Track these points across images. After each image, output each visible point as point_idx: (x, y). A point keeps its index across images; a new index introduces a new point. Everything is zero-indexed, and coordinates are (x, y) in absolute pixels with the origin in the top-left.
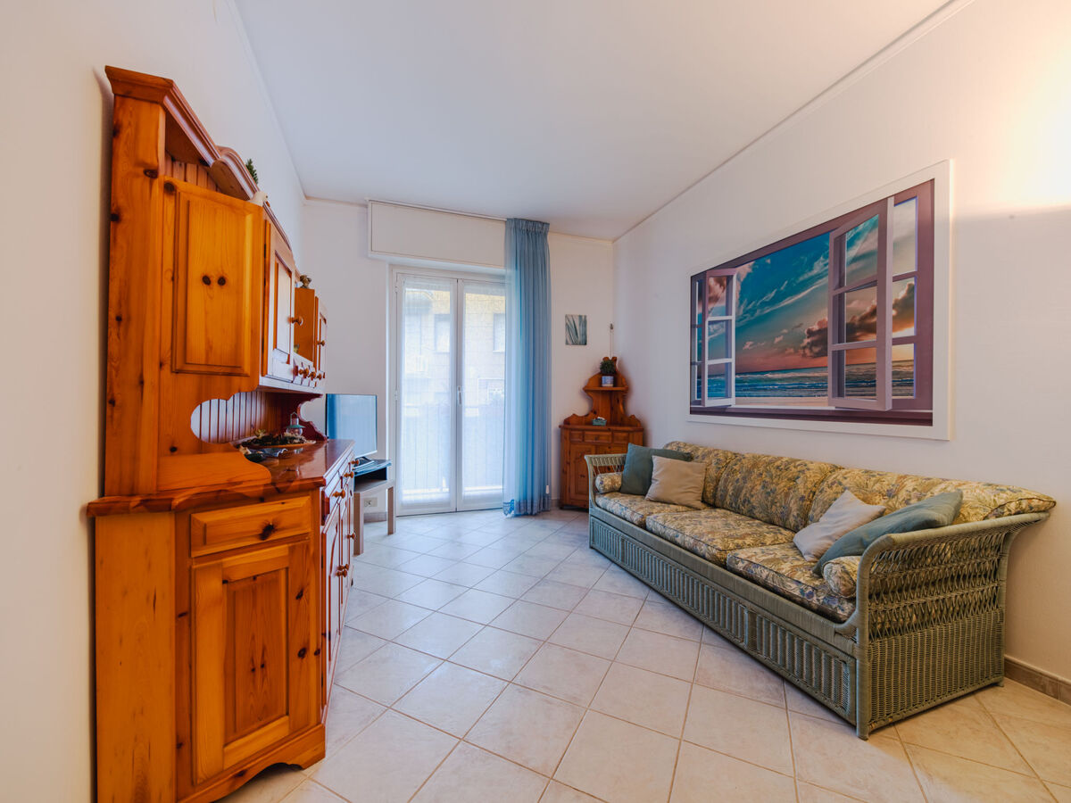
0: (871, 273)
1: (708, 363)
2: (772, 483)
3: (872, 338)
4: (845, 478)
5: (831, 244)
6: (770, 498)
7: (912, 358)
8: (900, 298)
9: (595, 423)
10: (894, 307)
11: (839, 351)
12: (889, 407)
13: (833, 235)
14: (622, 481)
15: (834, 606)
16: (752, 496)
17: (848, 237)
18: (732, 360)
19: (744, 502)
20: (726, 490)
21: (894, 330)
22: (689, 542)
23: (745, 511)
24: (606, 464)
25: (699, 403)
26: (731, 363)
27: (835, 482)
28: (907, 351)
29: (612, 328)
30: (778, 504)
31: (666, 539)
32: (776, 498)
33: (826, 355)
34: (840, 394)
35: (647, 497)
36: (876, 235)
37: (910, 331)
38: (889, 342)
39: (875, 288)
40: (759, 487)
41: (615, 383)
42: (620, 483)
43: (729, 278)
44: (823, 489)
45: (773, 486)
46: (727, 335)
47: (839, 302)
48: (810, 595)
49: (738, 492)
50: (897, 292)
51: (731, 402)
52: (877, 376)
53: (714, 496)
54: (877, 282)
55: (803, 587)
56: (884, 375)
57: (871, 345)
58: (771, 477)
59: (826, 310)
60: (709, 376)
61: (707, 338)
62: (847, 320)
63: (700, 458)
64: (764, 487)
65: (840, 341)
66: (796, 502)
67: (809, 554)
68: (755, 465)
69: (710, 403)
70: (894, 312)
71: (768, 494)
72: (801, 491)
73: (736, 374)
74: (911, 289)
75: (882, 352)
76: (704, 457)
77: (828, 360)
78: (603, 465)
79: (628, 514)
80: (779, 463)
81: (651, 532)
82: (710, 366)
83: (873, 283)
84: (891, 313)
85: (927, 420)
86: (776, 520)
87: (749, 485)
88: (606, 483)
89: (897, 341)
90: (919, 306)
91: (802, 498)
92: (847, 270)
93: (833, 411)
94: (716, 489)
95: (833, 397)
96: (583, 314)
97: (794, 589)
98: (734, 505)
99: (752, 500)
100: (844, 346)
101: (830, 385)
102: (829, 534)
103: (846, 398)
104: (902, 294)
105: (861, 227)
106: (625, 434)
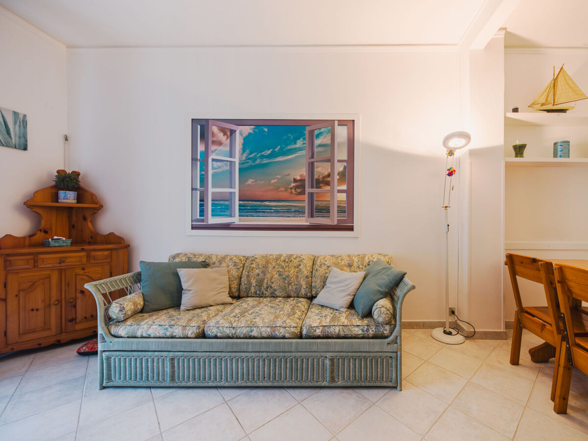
0: (327, 155)
1: (211, 190)
2: (285, 271)
3: (328, 188)
4: (326, 261)
5: (307, 132)
6: (286, 281)
7: (345, 200)
8: (340, 170)
9: (52, 243)
10: (338, 174)
11: (312, 193)
12: (335, 223)
13: (308, 129)
14: (144, 300)
15: (381, 330)
16: (273, 283)
17: (316, 132)
18: (236, 190)
19: (267, 288)
20: (250, 284)
21: (338, 186)
22: (266, 331)
23: (268, 294)
24: (117, 288)
25: (203, 221)
26: (235, 192)
27: (322, 264)
28: (343, 197)
29: (66, 139)
30: (293, 284)
31: (240, 338)
32: (290, 280)
33: (305, 194)
34: (312, 216)
35: (182, 308)
36: (330, 137)
37: (344, 187)
38: (336, 191)
39: (329, 163)
40: (276, 276)
41: (79, 199)
42: (142, 303)
43: (233, 132)
44: (317, 269)
45: (286, 274)
46: (231, 172)
47: (311, 167)
48: (368, 330)
49: (260, 283)
50: (339, 167)
51: (236, 220)
52: (331, 207)
53: (239, 290)
54: (330, 160)
55: (362, 327)
56: (334, 207)
57: (328, 191)
58: (283, 267)
59: (305, 169)
60: (212, 200)
61: (210, 172)
62: (316, 177)
63: (217, 264)
64: (280, 275)
65: (312, 187)
66: (304, 280)
67: (342, 307)
68: (267, 262)
69: (212, 220)
70: (338, 177)
71: (284, 279)
72: (306, 272)
73: (239, 200)
74: (345, 168)
75: (333, 196)
76: (220, 262)
77: (306, 197)
78: (113, 290)
79: (178, 331)
80: (282, 258)
81: (216, 337)
82: (213, 193)
83: (328, 161)
84: (337, 177)
85: (351, 229)
86: (292, 294)
87: (269, 276)
88: (127, 308)
89: (339, 191)
90: (348, 176)
91: (307, 277)
92: (316, 150)
93: (309, 225)
94: (240, 284)
95: (308, 217)
96: (21, 111)
97: (358, 331)
98: (258, 292)
99: (273, 286)
100: (314, 190)
101: (306, 211)
102: (347, 293)
103: (315, 218)
104: (341, 169)
105: (323, 130)
106: (106, 253)
